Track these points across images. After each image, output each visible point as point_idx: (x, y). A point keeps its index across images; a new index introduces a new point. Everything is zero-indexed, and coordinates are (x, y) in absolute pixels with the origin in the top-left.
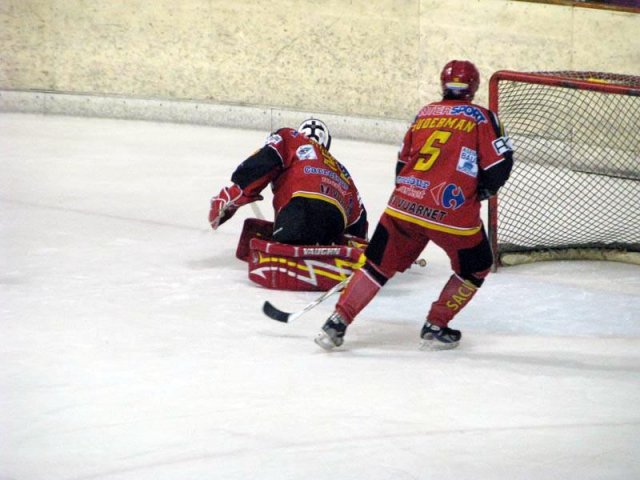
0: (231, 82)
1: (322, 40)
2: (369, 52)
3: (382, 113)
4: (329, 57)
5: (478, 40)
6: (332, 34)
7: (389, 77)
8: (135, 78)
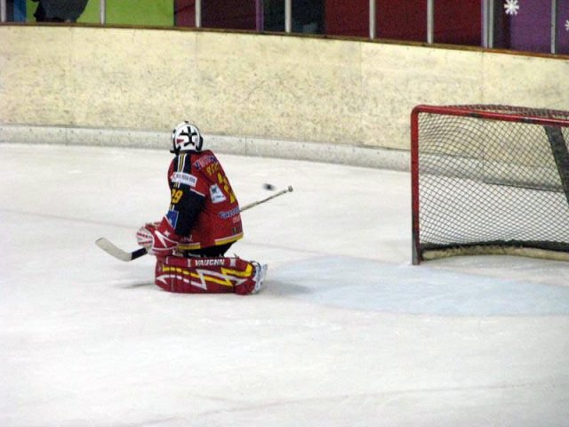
0: (214, 117)
1: (285, 82)
2: (322, 91)
3: (333, 140)
4: (291, 96)
5: (408, 81)
6: (292, 77)
7: (338, 110)
8: (137, 115)
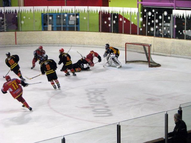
2: (117, 40)
6: (113, 38)
7: (119, 43)
8: (93, 43)
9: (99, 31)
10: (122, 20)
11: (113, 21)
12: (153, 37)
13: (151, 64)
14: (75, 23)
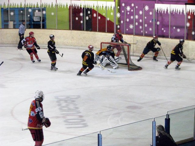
0: (74, 43)
2: (90, 40)
4: (85, 40)
6: (86, 37)
8: (62, 43)
9: (70, 29)
10: (97, 16)
11: (86, 17)
12: (132, 36)
13: (130, 66)
14: (40, 20)
